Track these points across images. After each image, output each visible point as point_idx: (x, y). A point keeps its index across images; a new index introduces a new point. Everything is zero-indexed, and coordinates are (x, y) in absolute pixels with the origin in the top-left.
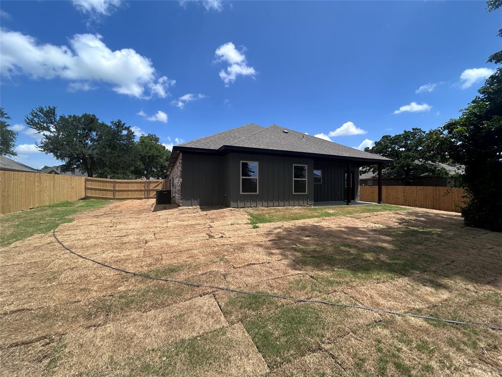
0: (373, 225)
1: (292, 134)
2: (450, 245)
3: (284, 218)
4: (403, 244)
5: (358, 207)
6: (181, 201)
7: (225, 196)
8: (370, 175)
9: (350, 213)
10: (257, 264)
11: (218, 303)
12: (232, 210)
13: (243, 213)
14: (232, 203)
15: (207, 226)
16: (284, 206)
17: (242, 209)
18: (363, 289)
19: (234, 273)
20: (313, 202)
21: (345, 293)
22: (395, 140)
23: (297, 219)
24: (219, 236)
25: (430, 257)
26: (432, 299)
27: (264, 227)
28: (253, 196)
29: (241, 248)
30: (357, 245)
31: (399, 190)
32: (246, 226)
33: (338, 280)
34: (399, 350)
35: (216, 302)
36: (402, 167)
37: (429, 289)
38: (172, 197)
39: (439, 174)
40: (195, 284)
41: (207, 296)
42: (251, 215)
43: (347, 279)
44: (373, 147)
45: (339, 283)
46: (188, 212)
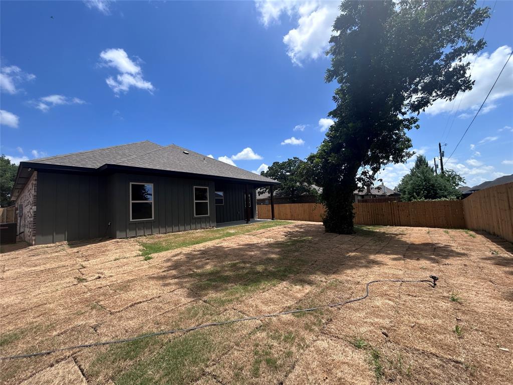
0: (265, 240)
1: (194, 155)
2: (316, 249)
3: (184, 244)
4: (286, 253)
5: (255, 225)
6: (34, 238)
7: (109, 225)
8: (266, 195)
9: (249, 231)
10: (144, 302)
11: (79, 367)
12: (118, 242)
13: (134, 243)
14: (118, 233)
15: (78, 266)
16: (185, 230)
17: (132, 239)
18: (250, 301)
19: (111, 321)
20: (216, 223)
21: (235, 309)
22: (282, 166)
23: (198, 243)
24: (95, 278)
25: (302, 261)
26: (299, 295)
27: (159, 258)
28: (147, 222)
29: (125, 287)
30: (251, 260)
31: (287, 207)
32: (136, 259)
33: (230, 298)
34: (271, 347)
35: (76, 367)
36: (289, 188)
37: (298, 287)
38: (18, 233)
39: (312, 193)
40: (44, 352)
41: (63, 362)
42: (143, 245)
43: (238, 295)
44: (268, 171)
45: (230, 301)
46: (45, 253)
